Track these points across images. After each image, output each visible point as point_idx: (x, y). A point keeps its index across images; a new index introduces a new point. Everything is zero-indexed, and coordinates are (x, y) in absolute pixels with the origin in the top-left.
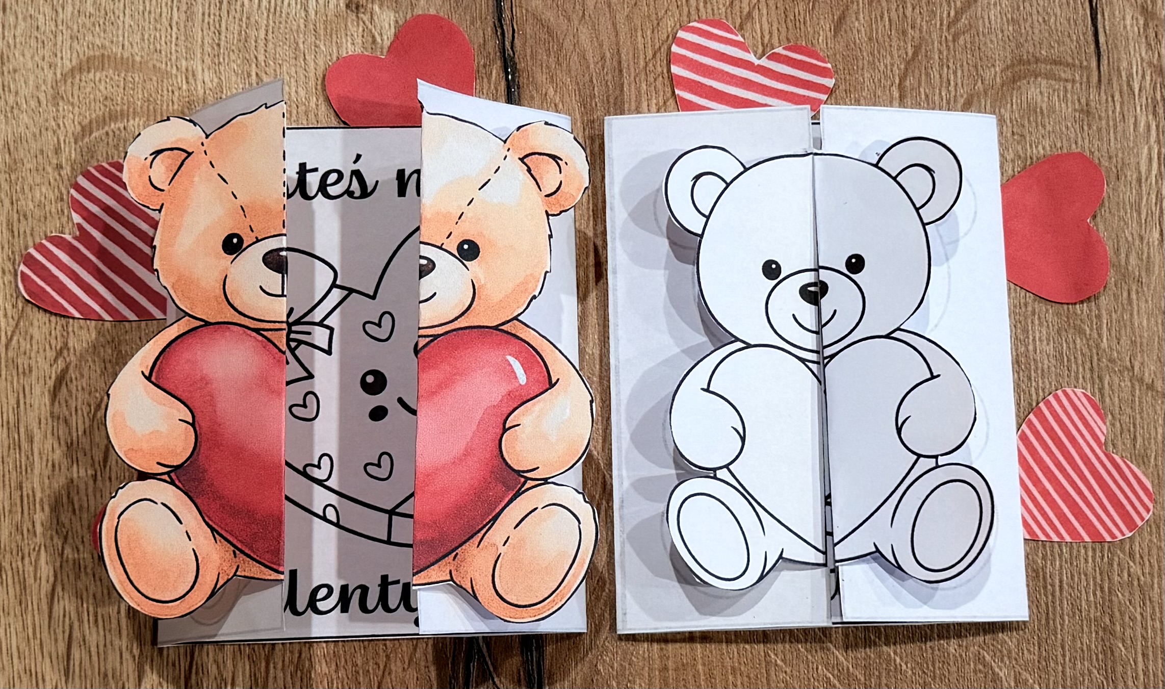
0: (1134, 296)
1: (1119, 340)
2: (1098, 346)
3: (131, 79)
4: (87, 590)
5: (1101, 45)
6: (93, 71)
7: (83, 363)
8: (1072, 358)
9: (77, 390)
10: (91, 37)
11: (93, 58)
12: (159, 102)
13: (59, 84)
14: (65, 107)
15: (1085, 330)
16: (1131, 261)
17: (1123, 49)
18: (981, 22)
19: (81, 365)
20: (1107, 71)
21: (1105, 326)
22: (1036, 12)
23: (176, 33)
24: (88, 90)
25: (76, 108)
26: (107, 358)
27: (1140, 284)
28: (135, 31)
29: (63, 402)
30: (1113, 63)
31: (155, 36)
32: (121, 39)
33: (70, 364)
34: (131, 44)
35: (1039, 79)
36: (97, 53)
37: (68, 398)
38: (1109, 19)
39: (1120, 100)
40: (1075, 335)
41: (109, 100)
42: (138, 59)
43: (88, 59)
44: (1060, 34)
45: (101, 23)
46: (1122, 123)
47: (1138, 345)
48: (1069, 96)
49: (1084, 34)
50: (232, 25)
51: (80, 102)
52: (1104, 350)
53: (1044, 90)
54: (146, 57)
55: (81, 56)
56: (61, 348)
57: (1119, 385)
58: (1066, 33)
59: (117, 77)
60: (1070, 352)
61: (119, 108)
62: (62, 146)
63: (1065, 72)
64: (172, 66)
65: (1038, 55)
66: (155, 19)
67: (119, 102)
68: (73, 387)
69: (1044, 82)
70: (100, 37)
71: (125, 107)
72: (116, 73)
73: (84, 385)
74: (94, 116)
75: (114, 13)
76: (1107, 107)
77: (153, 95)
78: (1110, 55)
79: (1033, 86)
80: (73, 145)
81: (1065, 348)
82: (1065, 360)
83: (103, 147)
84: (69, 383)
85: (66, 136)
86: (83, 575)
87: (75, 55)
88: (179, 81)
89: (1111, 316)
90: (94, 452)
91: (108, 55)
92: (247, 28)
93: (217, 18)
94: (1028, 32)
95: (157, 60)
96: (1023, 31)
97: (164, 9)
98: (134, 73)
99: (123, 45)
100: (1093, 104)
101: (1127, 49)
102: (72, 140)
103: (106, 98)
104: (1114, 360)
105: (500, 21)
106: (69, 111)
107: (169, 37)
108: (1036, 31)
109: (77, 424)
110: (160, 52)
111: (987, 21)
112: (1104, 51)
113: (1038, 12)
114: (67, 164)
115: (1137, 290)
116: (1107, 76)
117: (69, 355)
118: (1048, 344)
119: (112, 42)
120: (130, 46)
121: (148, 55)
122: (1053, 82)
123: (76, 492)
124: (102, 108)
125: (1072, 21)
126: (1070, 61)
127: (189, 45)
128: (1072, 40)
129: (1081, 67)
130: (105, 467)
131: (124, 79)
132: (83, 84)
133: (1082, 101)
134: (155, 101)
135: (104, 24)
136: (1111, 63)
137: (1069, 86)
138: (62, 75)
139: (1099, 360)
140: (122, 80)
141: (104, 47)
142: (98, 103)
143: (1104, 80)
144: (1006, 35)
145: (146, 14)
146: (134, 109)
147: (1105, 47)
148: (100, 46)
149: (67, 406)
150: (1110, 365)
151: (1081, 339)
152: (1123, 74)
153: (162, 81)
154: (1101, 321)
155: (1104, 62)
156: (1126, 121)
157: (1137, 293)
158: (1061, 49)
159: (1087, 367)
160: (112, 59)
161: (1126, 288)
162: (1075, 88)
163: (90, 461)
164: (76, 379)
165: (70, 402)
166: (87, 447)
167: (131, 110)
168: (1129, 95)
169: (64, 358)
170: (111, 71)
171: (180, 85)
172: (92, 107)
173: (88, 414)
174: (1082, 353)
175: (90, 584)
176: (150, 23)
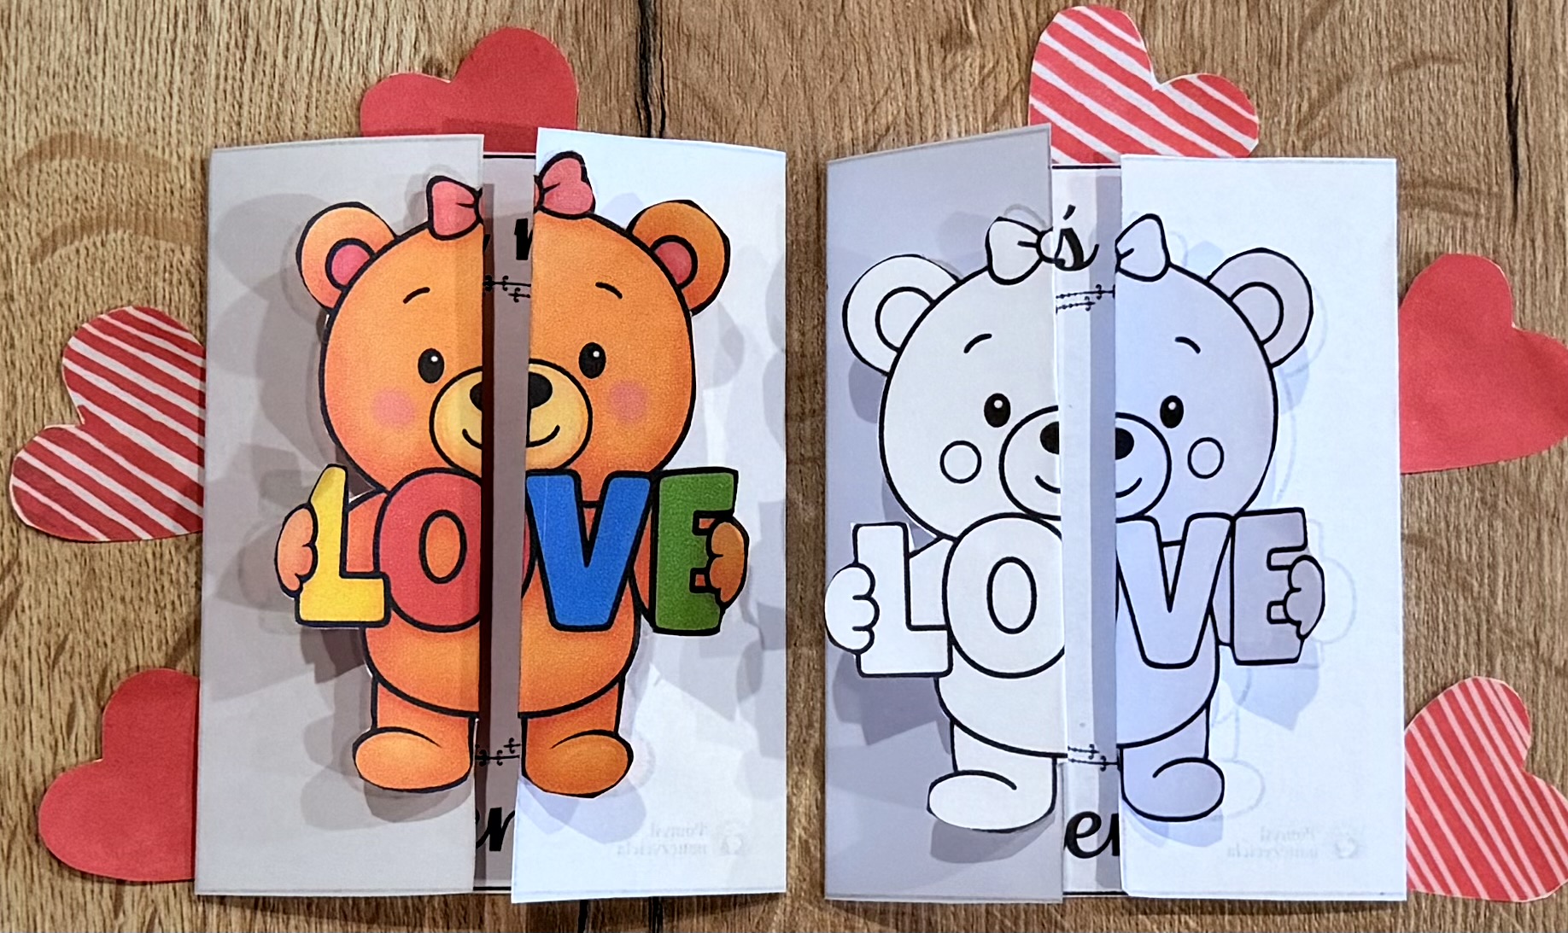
0: (1545, 538)
1: (1520, 601)
2: (1489, 610)
3: (111, 171)
4: (42, 908)
5: (1520, 162)
6: (58, 157)
7: (40, 586)
8: (1452, 626)
9: (32, 624)
10: (56, 107)
11: (58, 139)
12: (151, 207)
13: (9, 176)
14: (18, 211)
15: (1472, 585)
16: (1544, 485)
17: (1552, 168)
18: (1345, 122)
19: (37, 587)
20: (1526, 203)
21: (1501, 580)
22: (1427, 108)
23: (178, 105)
24: (52, 185)
25: (34, 212)
26: (74, 578)
27: (1555, 520)
28: (119, 100)
29: (11, 640)
30: (1536, 189)
31: (148, 108)
32: (99, 109)
33: (21, 585)
34: (113, 119)
35: (1427, 210)
36: (65, 131)
37: (18, 635)
38: (1534, 123)
39: (1543, 245)
40: (1457, 590)
41: (81, 201)
42: (123, 141)
43: (52, 140)
44: (1460, 144)
45: (71, 86)
46: (1544, 280)
47: (1548, 610)
48: (1469, 237)
49: (1497, 145)
50: (259, 93)
51: (39, 202)
52: (1498, 616)
53: (1432, 226)
54: (134, 137)
55: (42, 134)
56: (9, 563)
57: (1517, 667)
58: (1470, 143)
59: (92, 167)
60: (1447, 616)
61: (94, 215)
62: (14, 267)
63: (1464, 201)
64: (171, 154)
65: (1428, 175)
66: (149, 84)
67: (95, 205)
68: (25, 619)
69: (1433, 215)
70: (68, 108)
71: (104, 213)
72: (92, 162)
73: (41, 617)
74: (59, 223)
75: (89, 72)
76: (1524, 256)
77: (145, 197)
78: (1533, 178)
79: (1416, 219)
80: (29, 265)
81: (1441, 611)
82: (1441, 628)
83: (71, 270)
84: (19, 613)
85: (18, 253)
86: (36, 886)
87: (32, 133)
88: (182, 176)
89: (1510, 566)
90: (53, 711)
91: (81, 135)
92: (280, 99)
93: (238, 83)
94: (1413, 139)
95: (150, 144)
96: (1407, 137)
97: (161, 68)
98: (116, 162)
99: (102, 121)
100: (1502, 251)
101: (1558, 170)
102: (28, 260)
103: (77, 198)
104: (1512, 632)
105: (644, 98)
106: (23, 216)
107: (168, 110)
108: (1427, 139)
109: (30, 674)
110: (155, 133)
111: (1354, 119)
112: (1524, 171)
113: (1430, 109)
114: (20, 294)
115: (1550, 529)
116: (1526, 210)
117: (20, 572)
118: (1417, 604)
119: (86, 115)
120: (111, 122)
121: (137, 136)
122: (1447, 216)
123: (28, 770)
124: (72, 212)
125: (1480, 127)
126: (1474, 184)
127: (197, 123)
128: (1478, 154)
129: (1489, 194)
130: (69, 734)
131: (103, 171)
132: (44, 176)
133: (1487, 245)
134: (147, 204)
135: (75, 87)
136: (1533, 189)
137: (1470, 224)
138: (14, 161)
139: (1489, 630)
140: (100, 172)
141: (73, 121)
142: (65, 203)
143: (1522, 217)
144: (1381, 144)
145: (136, 74)
146: (117, 216)
147: (1526, 166)
148: (69, 120)
149: (16, 646)
150: (1504, 637)
151: (1466, 599)
152: (1551, 206)
153: (158, 176)
154: (1496, 574)
155: (1524, 187)
156: (1551, 277)
157: (1551, 533)
158: (1464, 166)
159: (1471, 640)
160: (87, 142)
161: (1535, 526)
162: (1478, 225)
163: (49, 727)
164: (30, 607)
165: (21, 640)
166: (45, 707)
167: (112, 217)
168: (1556, 238)
169: (14, 577)
170: (84, 159)
171: (182, 183)
172: (57, 212)
173: (46, 660)
174: (1466, 620)
175: (47, 901)
176: (140, 87)
